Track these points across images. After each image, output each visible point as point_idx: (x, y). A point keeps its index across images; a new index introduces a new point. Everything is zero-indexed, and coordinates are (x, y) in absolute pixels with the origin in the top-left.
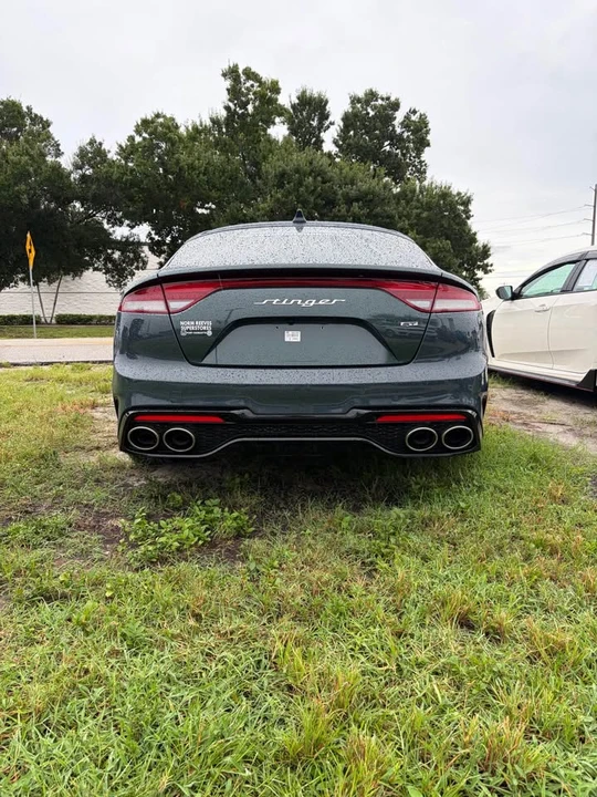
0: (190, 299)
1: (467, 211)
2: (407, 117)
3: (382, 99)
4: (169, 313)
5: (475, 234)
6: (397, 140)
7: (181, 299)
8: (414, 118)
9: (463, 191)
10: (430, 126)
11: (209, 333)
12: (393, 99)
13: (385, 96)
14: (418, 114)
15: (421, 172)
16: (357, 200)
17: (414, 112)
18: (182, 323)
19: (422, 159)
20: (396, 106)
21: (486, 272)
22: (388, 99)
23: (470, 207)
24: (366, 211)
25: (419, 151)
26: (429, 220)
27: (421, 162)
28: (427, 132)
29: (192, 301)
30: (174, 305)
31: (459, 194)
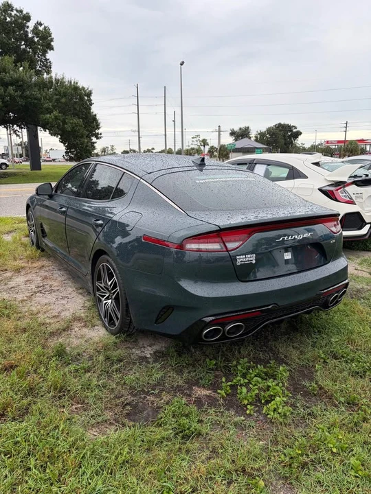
0: (240, 241)
1: (90, 100)
2: (36, 28)
3: (17, 11)
4: (227, 251)
5: (95, 115)
6: (30, 42)
7: (235, 241)
8: (41, 28)
9: (86, 87)
10: (53, 36)
11: (254, 262)
12: (24, 12)
13: (19, 9)
14: (43, 27)
15: (47, 67)
16: (12, 84)
17: (41, 24)
18: (238, 257)
19: (47, 57)
20: (27, 18)
21: (97, 139)
22: (21, 11)
23: (92, 98)
24: (19, 93)
25: (45, 53)
26: (66, 104)
27: (46, 60)
28: (52, 40)
29: (241, 242)
30: (230, 245)
31: (83, 88)
